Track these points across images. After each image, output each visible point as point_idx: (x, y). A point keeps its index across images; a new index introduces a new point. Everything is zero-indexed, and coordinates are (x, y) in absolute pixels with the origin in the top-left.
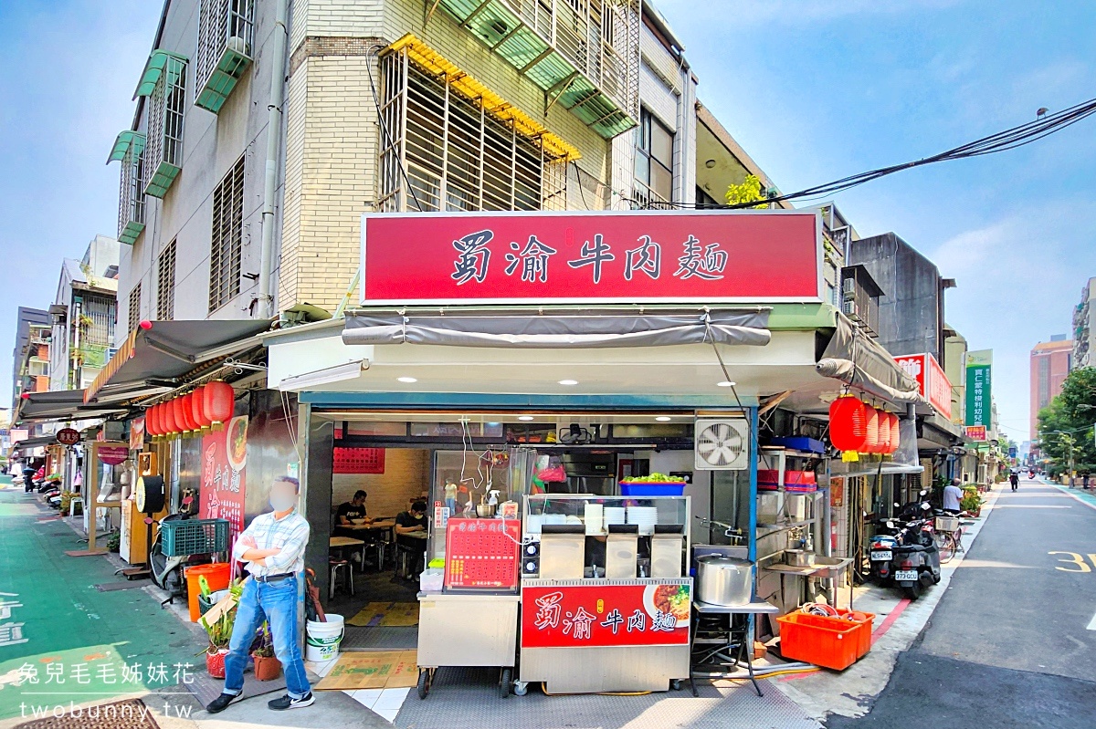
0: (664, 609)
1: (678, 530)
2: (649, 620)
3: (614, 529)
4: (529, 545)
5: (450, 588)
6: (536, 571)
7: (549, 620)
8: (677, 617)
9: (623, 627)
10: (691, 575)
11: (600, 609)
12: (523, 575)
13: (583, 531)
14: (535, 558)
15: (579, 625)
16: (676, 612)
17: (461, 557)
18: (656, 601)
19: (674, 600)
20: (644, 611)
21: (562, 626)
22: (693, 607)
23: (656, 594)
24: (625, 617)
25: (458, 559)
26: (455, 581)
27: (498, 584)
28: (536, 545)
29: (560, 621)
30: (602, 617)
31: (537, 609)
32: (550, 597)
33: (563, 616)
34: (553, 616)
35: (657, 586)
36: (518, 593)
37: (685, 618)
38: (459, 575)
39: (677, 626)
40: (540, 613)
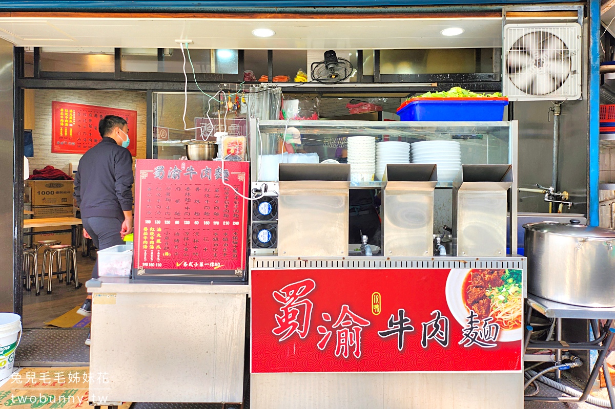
0: (479, 308)
1: (495, 175)
2: (456, 329)
3: (396, 173)
4: (261, 201)
5: (141, 272)
6: (272, 243)
7: (294, 325)
8: (502, 325)
9: (413, 340)
10: (521, 252)
11: (377, 308)
12: (252, 251)
13: (344, 176)
14: (270, 223)
15: (343, 335)
16: (499, 316)
17: (158, 222)
18: (466, 296)
19: (497, 296)
20: (446, 311)
21: (314, 336)
22: (527, 307)
23: (467, 284)
24: (416, 323)
25: (153, 225)
26: (148, 261)
27: (217, 266)
28: (273, 202)
29: (313, 328)
30: (379, 322)
31: (276, 307)
32: (296, 288)
33: (317, 320)
34: (300, 319)
35: (467, 271)
36: (246, 282)
37: (515, 326)
38: (155, 251)
39: (503, 339)
40: (281, 314)
